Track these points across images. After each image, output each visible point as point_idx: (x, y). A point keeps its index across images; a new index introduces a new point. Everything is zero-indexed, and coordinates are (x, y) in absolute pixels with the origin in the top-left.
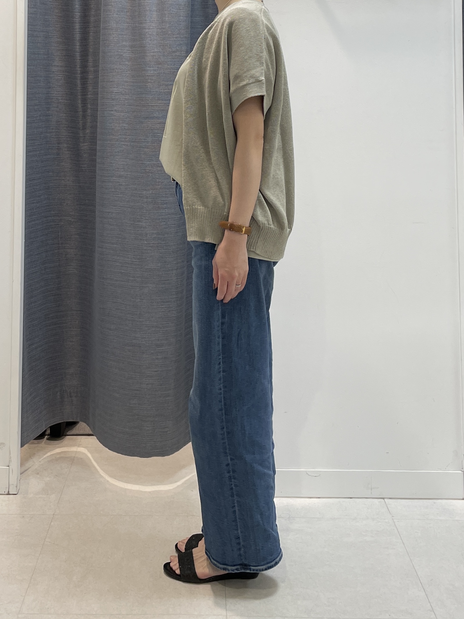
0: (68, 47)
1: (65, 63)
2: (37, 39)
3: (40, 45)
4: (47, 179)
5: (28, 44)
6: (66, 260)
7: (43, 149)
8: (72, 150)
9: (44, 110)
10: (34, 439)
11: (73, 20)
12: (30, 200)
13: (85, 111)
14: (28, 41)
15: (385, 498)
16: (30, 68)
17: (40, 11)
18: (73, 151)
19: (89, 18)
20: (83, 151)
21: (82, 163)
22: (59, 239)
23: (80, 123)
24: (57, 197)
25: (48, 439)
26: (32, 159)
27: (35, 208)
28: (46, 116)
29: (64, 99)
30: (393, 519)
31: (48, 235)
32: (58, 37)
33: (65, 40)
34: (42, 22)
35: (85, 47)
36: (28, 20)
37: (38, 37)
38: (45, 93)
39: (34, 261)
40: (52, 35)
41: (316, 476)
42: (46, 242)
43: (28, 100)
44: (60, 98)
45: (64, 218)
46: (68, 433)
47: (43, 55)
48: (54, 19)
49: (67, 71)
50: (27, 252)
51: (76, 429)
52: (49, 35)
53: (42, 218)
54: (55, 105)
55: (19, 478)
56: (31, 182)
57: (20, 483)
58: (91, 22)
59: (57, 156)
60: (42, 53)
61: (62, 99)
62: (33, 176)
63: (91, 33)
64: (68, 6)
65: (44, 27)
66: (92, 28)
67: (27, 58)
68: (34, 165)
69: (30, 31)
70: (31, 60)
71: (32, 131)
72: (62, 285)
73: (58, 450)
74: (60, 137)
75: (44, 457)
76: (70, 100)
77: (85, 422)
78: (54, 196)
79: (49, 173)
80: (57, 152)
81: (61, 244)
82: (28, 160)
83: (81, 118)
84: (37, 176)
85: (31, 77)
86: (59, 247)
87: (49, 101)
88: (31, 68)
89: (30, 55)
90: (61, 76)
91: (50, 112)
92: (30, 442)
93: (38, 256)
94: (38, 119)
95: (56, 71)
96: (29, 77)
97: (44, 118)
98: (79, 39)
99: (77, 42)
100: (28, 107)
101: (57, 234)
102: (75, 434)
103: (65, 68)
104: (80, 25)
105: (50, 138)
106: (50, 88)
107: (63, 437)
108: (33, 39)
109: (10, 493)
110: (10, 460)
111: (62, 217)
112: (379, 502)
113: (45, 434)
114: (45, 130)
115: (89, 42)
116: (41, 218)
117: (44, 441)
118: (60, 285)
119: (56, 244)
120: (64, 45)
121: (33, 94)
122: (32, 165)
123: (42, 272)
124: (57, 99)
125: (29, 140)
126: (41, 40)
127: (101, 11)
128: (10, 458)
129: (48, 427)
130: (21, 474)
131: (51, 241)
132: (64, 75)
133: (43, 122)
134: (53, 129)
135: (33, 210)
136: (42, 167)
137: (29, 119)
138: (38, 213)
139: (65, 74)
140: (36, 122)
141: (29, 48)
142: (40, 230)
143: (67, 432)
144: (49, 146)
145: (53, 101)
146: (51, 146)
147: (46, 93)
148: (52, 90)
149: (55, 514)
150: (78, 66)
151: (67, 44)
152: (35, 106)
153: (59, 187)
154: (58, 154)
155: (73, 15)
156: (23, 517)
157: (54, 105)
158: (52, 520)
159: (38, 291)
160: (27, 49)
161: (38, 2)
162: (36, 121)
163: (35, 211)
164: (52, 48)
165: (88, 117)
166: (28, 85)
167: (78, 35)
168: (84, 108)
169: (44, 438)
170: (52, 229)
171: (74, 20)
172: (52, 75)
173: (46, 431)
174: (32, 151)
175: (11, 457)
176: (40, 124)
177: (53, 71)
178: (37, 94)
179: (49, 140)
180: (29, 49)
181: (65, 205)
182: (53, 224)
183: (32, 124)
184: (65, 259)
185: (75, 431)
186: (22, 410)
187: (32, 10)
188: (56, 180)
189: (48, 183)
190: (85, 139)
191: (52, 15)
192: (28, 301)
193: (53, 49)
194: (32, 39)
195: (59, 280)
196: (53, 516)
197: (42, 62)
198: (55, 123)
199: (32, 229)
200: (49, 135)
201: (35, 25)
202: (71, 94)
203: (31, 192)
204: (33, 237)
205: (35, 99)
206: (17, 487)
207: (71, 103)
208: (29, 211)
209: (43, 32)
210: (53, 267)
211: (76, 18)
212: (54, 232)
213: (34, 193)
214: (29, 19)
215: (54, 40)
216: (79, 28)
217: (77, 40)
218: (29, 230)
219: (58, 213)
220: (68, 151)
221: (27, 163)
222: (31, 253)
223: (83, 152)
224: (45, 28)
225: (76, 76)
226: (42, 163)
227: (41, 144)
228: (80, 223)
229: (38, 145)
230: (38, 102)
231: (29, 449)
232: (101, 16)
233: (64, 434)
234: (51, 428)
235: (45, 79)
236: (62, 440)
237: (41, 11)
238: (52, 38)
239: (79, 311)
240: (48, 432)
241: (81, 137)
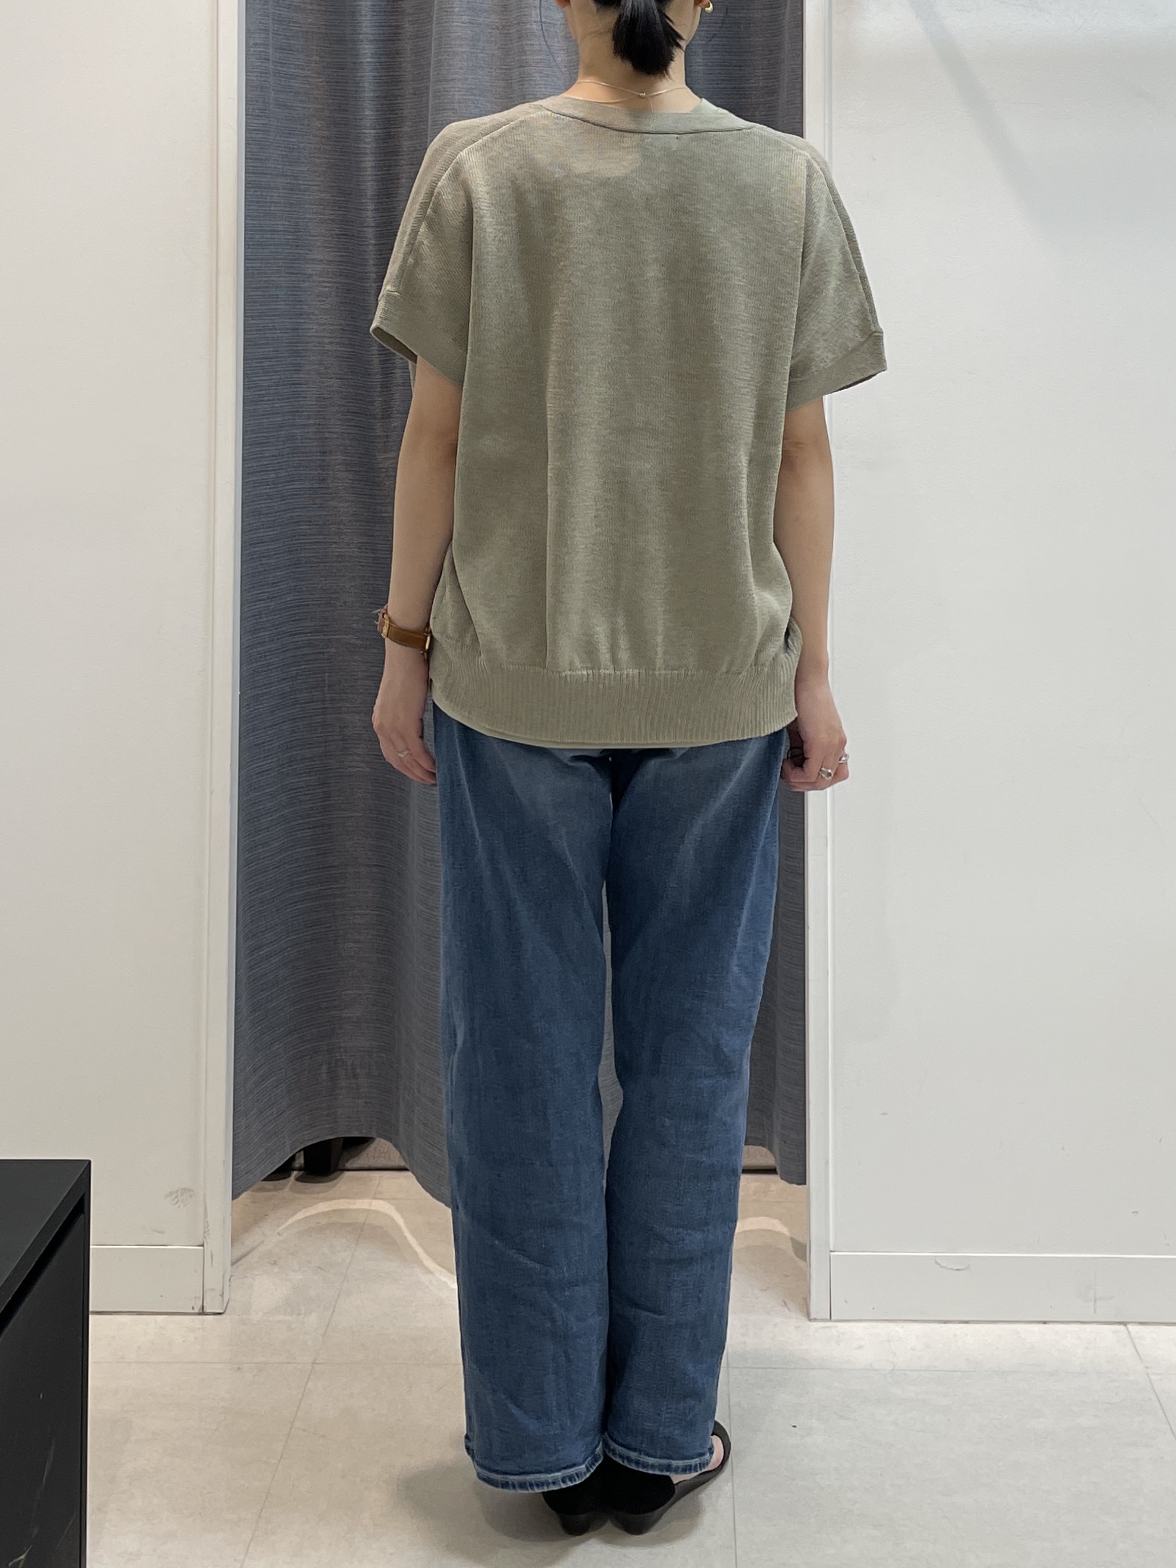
0: (345, 213)
1: (339, 254)
2: (269, 194)
3: (276, 209)
4: (294, 542)
5: (248, 208)
6: (341, 740)
7: (284, 467)
8: (358, 469)
9: (288, 370)
10: (265, 1180)
11: (358, 147)
12: (255, 592)
13: (387, 374)
14: (246, 198)
15: (1129, 1323)
16: (251, 267)
17: (276, 123)
18: (360, 471)
19: (399, 141)
20: (384, 472)
21: (383, 501)
22: (326, 688)
23: (375, 404)
24: (319, 586)
25: (298, 1179)
26: (259, 492)
27: (263, 612)
28: (293, 384)
29: (337, 343)
30: (1148, 1374)
31: (298, 678)
32: (322, 190)
33: (339, 197)
34: (281, 151)
35: (389, 214)
36: (246, 147)
37: (271, 188)
38: (288, 329)
39: (263, 743)
40: (306, 183)
41: (958, 1270)
42: (292, 697)
43: (249, 345)
44: (327, 340)
45: (336, 637)
46: (348, 1165)
47: (284, 235)
48: (311, 143)
49: (344, 274)
50: (245, 721)
51: (368, 1154)
52: (299, 184)
53: (282, 638)
54: (314, 358)
55: (227, 1277)
56: (256, 549)
57: (230, 1286)
58: (403, 151)
59: (319, 483)
60: (282, 229)
61: (331, 343)
62: (260, 532)
63: (403, 180)
64: (346, 111)
65: (286, 163)
66: (406, 167)
67: (245, 241)
68: (263, 506)
69: (253, 173)
70: (253, 245)
71: (258, 421)
72: (333, 802)
73: (323, 1207)
74: (326, 436)
75: (290, 1221)
76: (352, 345)
77: (390, 1140)
78: (312, 582)
79: (301, 527)
80: (319, 474)
81: (331, 700)
82: (247, 494)
83: (379, 389)
84: (271, 533)
85: (255, 288)
86: (325, 708)
87: (300, 348)
88: (255, 267)
89: (251, 234)
90: (328, 287)
91: (302, 376)
92: (255, 1186)
93: (273, 731)
94: (272, 391)
95: (318, 272)
96: (251, 288)
97: (286, 390)
98: (374, 193)
99: (368, 201)
100: (248, 364)
101: (321, 677)
102: (366, 1166)
103: (339, 265)
104: (374, 159)
105: (302, 439)
106: (301, 315)
107: (338, 1173)
108: (259, 193)
109: (207, 1310)
110: (206, 1230)
111: (332, 635)
112: (1113, 1332)
113: (291, 1165)
114: (288, 419)
115: (397, 201)
116: (279, 637)
117: (290, 1184)
118: (328, 803)
119: (317, 701)
120: (337, 209)
121: (260, 330)
122: (259, 506)
123: (283, 770)
124: (319, 343)
125: (249, 445)
126: (279, 196)
127: (427, 124)
128: (206, 1225)
129: (298, 1150)
130: (233, 1264)
131: (307, 695)
132: (338, 285)
133: (283, 399)
134: (309, 418)
135: (260, 618)
136: (281, 511)
137: (249, 393)
138: (273, 626)
139: (338, 280)
140: (268, 400)
141: (249, 216)
142: (277, 668)
143: (347, 1161)
144: (299, 460)
145: (309, 348)
146: (305, 458)
147: (293, 329)
148: (307, 321)
149: (317, 1362)
150: (371, 262)
151: (345, 207)
152: (264, 360)
153: (325, 560)
154: (323, 480)
155: (359, 133)
156: (239, 1369)
157: (311, 359)
158: (309, 1376)
159: (274, 817)
160: (245, 220)
161: (270, 101)
162: (266, 398)
163: (265, 619)
164: (307, 216)
165: (396, 387)
166: (247, 308)
167: (371, 183)
168: (385, 366)
169: (290, 1176)
170: (307, 664)
171: (360, 146)
172: (306, 284)
173: (293, 1159)
174: (257, 472)
175: (207, 1222)
176: (277, 405)
177: (309, 275)
178: (269, 329)
179: (300, 445)
180: (249, 218)
181: (341, 606)
182: (310, 652)
183: (257, 405)
184: (340, 738)
185: (363, 1160)
186: (234, 1109)
187: (256, 121)
188: (317, 542)
189: (297, 550)
190: (389, 442)
191: (306, 135)
192: (248, 842)
193: (309, 219)
194: (256, 193)
195: (325, 790)
196: (313, 1368)
197: (280, 250)
198: (314, 403)
199: (259, 664)
200: (299, 431)
201: (265, 160)
202: (354, 331)
203: (255, 573)
204: (260, 684)
205: (263, 344)
206: (222, 1296)
207: (353, 352)
208: (250, 619)
209: (283, 175)
210: (309, 758)
211: (366, 143)
212: (311, 673)
213: (262, 577)
214: (250, 144)
215: (311, 197)
216: (371, 167)
217: (369, 197)
218: (249, 667)
219: (322, 625)
220: (347, 471)
221: (244, 501)
222: (255, 722)
223: (384, 475)
224: (289, 167)
225: (366, 285)
226: (284, 502)
227: (279, 455)
228: (376, 651)
229: (273, 456)
230: (271, 349)
231: (253, 1202)
232: (427, 138)
233: (338, 1168)
234: (306, 1150)
235: (289, 293)
236: (332, 1183)
237: (279, 125)
238: (305, 191)
239: (376, 865)
240: (300, 1161)
241: (379, 436)
